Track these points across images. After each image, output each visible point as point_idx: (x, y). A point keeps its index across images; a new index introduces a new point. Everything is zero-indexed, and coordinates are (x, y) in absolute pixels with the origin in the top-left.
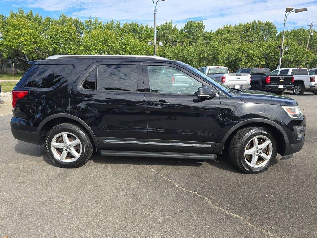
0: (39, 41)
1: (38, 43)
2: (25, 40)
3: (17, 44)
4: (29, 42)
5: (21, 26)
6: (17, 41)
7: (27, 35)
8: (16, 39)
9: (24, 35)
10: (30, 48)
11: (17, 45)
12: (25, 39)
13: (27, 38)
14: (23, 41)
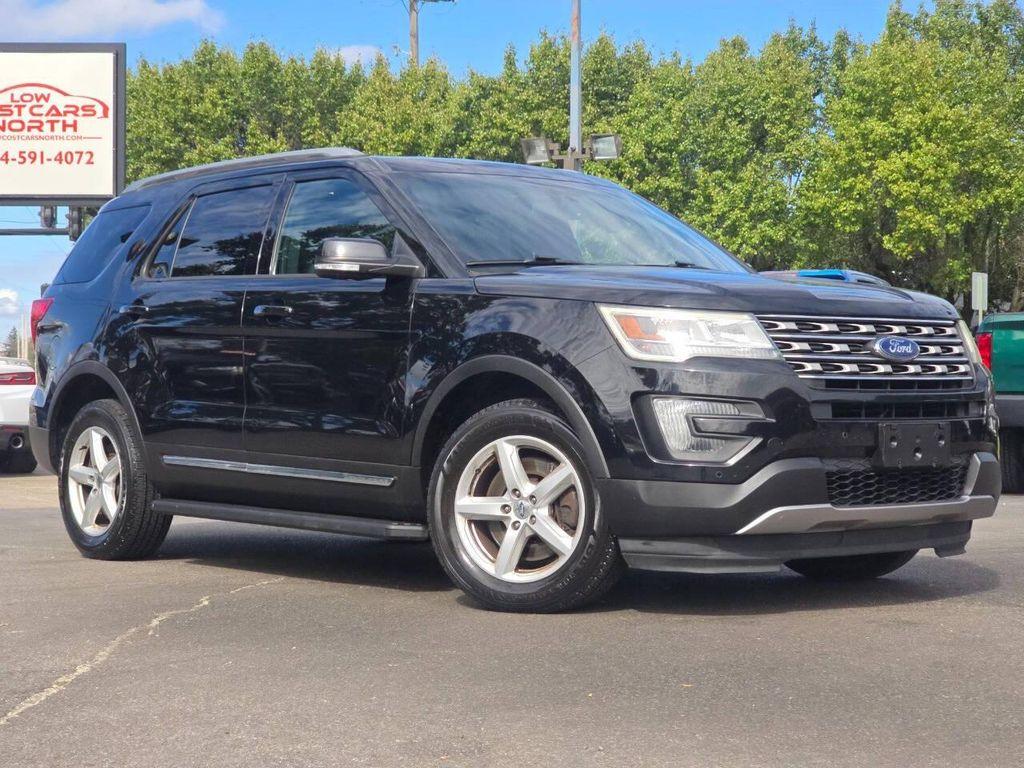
0: (994, 170)
1: (992, 181)
2: (910, 174)
3: (861, 198)
4: (928, 181)
5: (898, 91)
6: (861, 184)
7: (929, 139)
8: (861, 170)
9: (906, 142)
10: (929, 222)
11: (860, 207)
12: (908, 166)
13: (917, 163)
14: (894, 182)
